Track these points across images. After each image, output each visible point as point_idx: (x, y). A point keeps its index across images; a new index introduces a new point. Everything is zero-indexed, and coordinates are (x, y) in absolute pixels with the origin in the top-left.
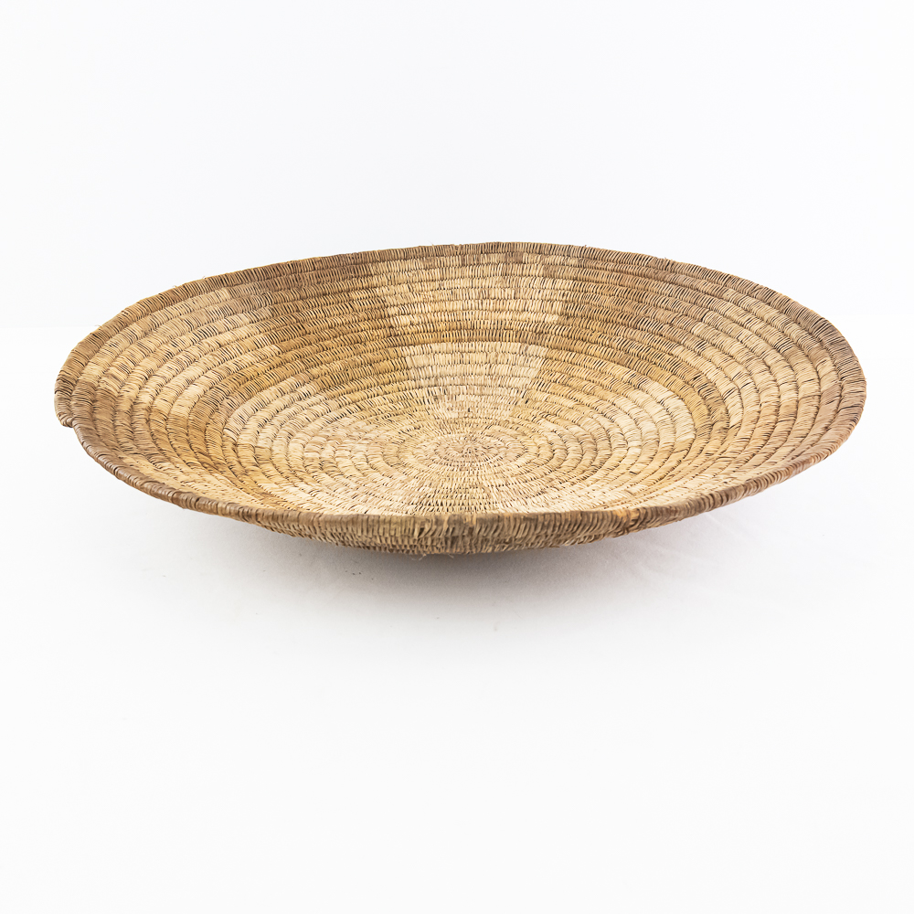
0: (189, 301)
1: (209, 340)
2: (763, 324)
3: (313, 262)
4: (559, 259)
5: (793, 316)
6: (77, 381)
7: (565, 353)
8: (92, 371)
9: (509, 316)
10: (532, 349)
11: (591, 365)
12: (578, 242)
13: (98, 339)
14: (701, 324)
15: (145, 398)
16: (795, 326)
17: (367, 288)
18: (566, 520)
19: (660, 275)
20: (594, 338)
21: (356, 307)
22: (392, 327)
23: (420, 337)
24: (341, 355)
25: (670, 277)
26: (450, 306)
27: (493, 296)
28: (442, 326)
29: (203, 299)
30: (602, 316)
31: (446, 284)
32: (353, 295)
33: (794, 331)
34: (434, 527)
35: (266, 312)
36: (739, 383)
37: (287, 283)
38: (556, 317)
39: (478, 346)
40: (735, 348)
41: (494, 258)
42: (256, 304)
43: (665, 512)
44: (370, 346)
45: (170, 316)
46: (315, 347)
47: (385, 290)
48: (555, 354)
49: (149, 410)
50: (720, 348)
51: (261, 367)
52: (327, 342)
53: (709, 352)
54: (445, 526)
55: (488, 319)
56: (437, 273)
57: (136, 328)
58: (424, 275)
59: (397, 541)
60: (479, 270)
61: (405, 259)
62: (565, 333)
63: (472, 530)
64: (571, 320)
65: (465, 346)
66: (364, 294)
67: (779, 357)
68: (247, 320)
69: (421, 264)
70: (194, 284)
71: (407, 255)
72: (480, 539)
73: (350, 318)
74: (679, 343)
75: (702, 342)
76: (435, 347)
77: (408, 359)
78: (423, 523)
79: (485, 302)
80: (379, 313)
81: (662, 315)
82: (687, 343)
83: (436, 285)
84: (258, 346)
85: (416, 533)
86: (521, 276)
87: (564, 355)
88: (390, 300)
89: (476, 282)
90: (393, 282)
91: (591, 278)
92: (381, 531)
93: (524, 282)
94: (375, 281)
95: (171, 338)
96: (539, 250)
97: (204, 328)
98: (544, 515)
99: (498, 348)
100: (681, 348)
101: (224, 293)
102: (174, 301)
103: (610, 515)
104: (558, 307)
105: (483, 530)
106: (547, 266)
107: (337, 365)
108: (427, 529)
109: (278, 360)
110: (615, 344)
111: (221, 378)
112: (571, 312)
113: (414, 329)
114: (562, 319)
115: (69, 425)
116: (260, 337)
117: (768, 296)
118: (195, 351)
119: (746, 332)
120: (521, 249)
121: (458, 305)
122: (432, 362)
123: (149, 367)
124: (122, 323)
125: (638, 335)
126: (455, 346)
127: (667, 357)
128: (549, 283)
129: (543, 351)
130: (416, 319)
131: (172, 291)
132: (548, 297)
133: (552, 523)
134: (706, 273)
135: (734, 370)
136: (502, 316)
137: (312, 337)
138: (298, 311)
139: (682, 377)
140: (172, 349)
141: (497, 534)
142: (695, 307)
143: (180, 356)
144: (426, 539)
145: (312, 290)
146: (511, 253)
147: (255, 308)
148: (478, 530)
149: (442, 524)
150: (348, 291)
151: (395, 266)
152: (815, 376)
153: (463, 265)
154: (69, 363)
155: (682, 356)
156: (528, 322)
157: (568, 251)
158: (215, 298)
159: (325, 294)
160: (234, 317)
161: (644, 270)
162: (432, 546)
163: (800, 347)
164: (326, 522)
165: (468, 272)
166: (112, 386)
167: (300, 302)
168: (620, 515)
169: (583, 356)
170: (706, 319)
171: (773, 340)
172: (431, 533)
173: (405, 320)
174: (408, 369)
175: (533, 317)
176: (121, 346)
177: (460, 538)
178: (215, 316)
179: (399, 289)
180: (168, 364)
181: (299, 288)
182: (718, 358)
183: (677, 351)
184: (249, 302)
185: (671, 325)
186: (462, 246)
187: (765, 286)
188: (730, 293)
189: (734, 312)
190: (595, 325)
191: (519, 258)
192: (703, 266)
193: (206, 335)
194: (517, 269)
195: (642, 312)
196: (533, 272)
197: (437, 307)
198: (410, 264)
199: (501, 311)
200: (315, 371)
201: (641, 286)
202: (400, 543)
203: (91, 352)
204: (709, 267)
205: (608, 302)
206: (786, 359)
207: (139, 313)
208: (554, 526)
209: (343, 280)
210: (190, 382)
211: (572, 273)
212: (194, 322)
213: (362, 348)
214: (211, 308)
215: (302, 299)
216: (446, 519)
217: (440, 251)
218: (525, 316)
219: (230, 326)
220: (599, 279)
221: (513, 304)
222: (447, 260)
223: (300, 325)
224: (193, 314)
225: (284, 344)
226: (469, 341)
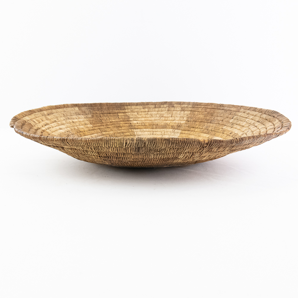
0: (65, 109)
1: (69, 120)
2: (253, 116)
3: (107, 104)
4: (186, 106)
5: (264, 113)
6: (20, 119)
7: (187, 131)
8: (27, 118)
9: (169, 122)
10: (176, 131)
11: (196, 134)
12: (192, 101)
13: (31, 112)
14: (233, 119)
15: (43, 128)
16: (265, 115)
17: (124, 113)
18: (181, 141)
19: (219, 108)
20: (197, 126)
21: (120, 117)
22: (131, 124)
23: (140, 127)
24: (113, 130)
25: (222, 108)
26: (150, 119)
27: (164, 116)
28: (147, 124)
29: (69, 109)
30: (200, 121)
31: (149, 113)
32: (119, 114)
33: (264, 116)
34: (131, 142)
35: (90, 116)
36: (246, 132)
37: (98, 108)
38: (184, 122)
39: (159, 130)
40: (244, 124)
41: (165, 106)
42: (87, 113)
43: (218, 141)
44: (123, 128)
45: (57, 111)
46: (105, 127)
47: (129, 114)
48: (184, 132)
49: (44, 131)
50: (239, 125)
51: (86, 129)
52: (109, 126)
53: (235, 126)
54: (135, 141)
55: (162, 122)
56: (147, 110)
57: (45, 112)
58: (143, 110)
59: (118, 151)
60: (160, 109)
61: (137, 105)
62: (187, 126)
63: (145, 143)
64: (189, 122)
65: (154, 130)
66: (123, 114)
67: (259, 123)
68: (83, 117)
69: (141, 107)
70: (67, 105)
71: (137, 104)
72: (149, 149)
73: (117, 120)
74: (225, 125)
75: (233, 124)
76: (144, 130)
77: (135, 133)
78: (126, 140)
79: (161, 118)
80: (127, 120)
81: (219, 118)
82: (228, 125)
83: (146, 113)
84: (86, 124)
85: (124, 145)
86: (174, 111)
87: (186, 132)
88: (131, 116)
89: (159, 112)
90: (132, 111)
91: (196, 110)
92: (111, 144)
93: (174, 112)
94: (126, 111)
95: (57, 117)
96: (180, 103)
97: (69, 117)
98: (172, 138)
99: (165, 131)
100: (226, 126)
101: (77, 109)
102: (60, 108)
103: (197, 140)
104: (185, 119)
105: (149, 143)
106: (182, 108)
107: (111, 132)
108: (128, 143)
109: (92, 129)
110: (204, 128)
111: (72, 130)
112: (189, 120)
113: (138, 125)
114: (186, 122)
115: (13, 127)
116: (87, 122)
117: (255, 109)
118: (64, 122)
119: (247, 119)
120: (174, 103)
121: (153, 119)
122: (143, 134)
123: (47, 122)
124: (40, 110)
125: (211, 124)
126: (151, 130)
127: (221, 129)
128: (182, 112)
129: (180, 131)
130: (139, 122)
131: (59, 105)
132: (182, 116)
133: (175, 142)
134: (233, 106)
135: (244, 129)
136: (167, 122)
137: (104, 124)
138: (101, 117)
139: (226, 134)
140: (56, 120)
141: (154, 146)
142: (230, 115)
143: (59, 122)
144: (128, 148)
145: (106, 112)
146: (171, 105)
147: (86, 114)
148: (147, 143)
149: (134, 141)
150: (118, 113)
151: (133, 107)
152: (272, 124)
153: (155, 108)
154: (19, 115)
155: (226, 129)
156: (175, 123)
157: (189, 103)
158: (74, 110)
159: (110, 113)
160: (79, 116)
161: (213, 107)
162: (131, 153)
163: (267, 120)
164: (91, 140)
165: (157, 109)
166: (32, 123)
167: (102, 115)
168: (201, 141)
169: (193, 132)
170: (234, 118)
171: (257, 120)
172: (130, 145)
173: (135, 122)
174: (135, 135)
175: (177, 122)
176: (38, 115)
177: (141, 148)
178: (73, 114)
179: (134, 113)
180: (54, 123)
181: (102, 111)
182: (238, 127)
183: (224, 127)
184: (85, 112)
185: (222, 121)
186: (155, 103)
187: (253, 107)
188: (242, 110)
189: (243, 115)
190: (197, 123)
191: (173, 105)
192: (233, 104)
193: (69, 119)
194: (173, 109)
195: (213, 118)
196: (177, 109)
197: (146, 119)
198: (138, 107)
199: (167, 120)
200: (104, 133)
201: (212, 111)
202: (119, 152)
203: (27, 114)
204: (235, 105)
205: (201, 116)
206: (262, 123)
207: (47, 109)
208: (176, 143)
209: (116, 110)
210: (60, 129)
211: (190, 109)
212: (65, 115)
213: (120, 128)
214: (72, 112)
215: (102, 114)
216: (135, 139)
217: (148, 104)
218: (174, 122)
219: (77, 118)
220: (199, 110)
221: (171, 118)
222: (150, 106)
223: (101, 120)
224: (65, 112)
225: (95, 125)
226: (156, 128)
